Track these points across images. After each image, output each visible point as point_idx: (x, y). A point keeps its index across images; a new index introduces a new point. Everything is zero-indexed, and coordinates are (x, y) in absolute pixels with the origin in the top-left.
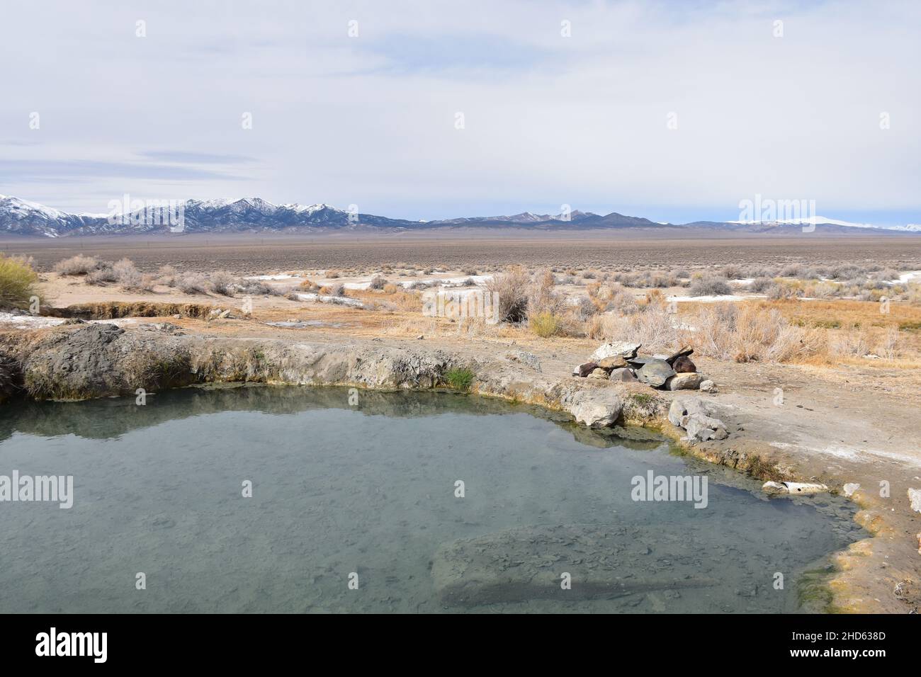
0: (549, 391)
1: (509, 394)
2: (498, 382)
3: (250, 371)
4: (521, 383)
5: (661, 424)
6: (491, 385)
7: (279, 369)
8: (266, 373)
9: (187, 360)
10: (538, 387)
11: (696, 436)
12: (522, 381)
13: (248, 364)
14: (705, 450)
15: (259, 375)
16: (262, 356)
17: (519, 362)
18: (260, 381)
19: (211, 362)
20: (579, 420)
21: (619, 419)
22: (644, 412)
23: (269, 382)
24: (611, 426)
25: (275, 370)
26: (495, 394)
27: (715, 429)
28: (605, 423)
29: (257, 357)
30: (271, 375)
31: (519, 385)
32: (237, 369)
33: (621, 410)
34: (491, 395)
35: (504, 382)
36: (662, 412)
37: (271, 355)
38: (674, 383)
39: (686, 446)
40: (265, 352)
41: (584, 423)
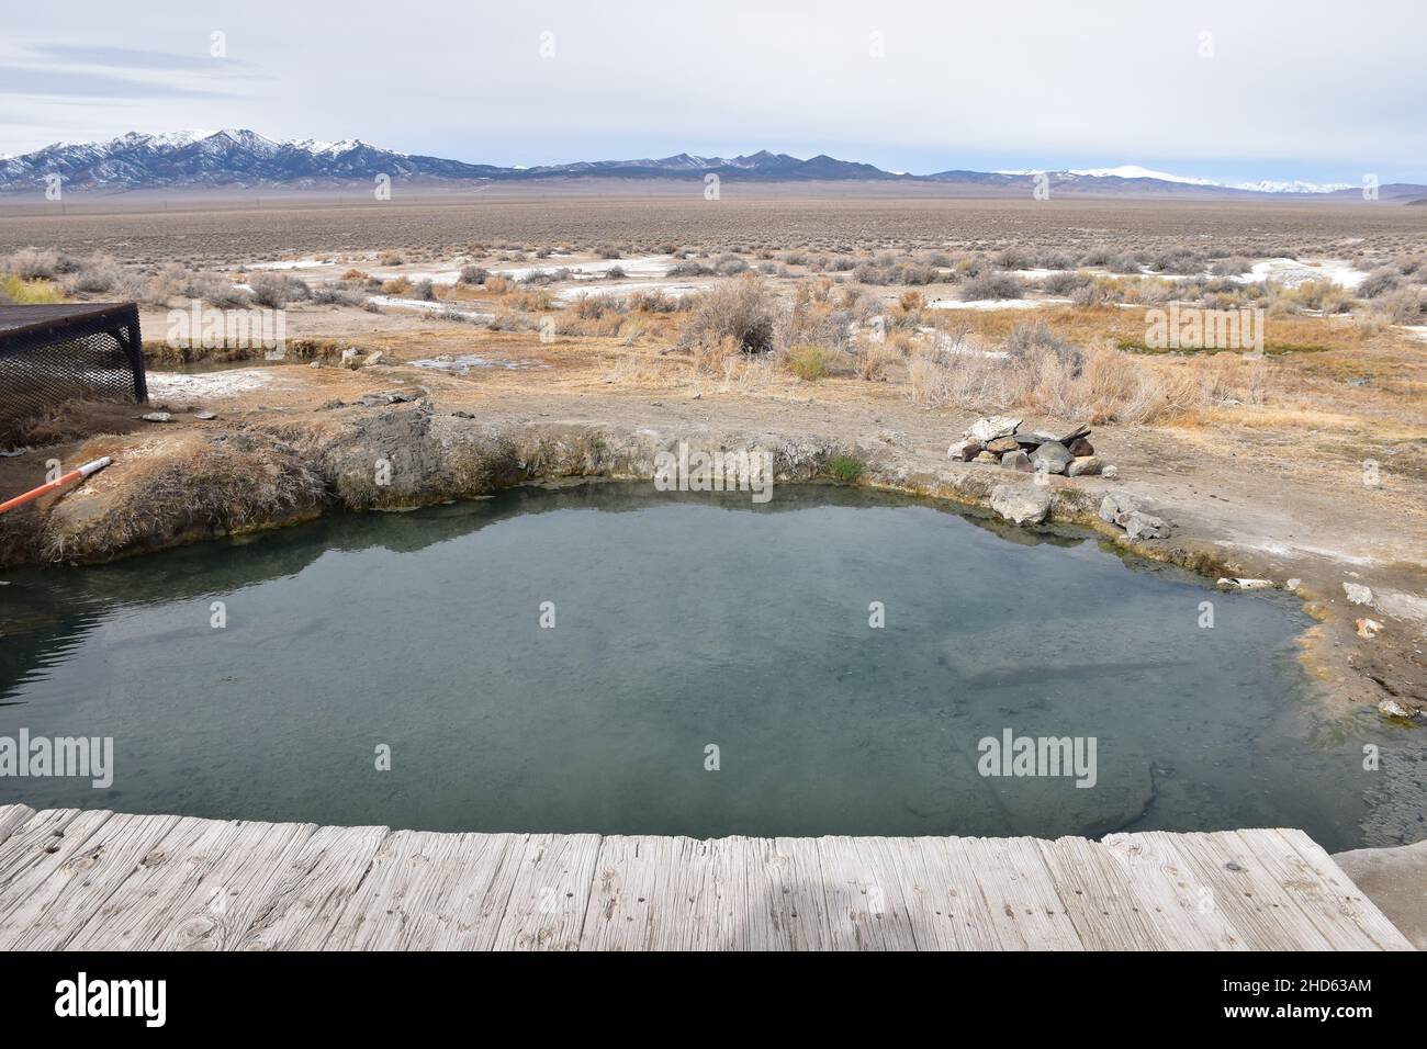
0: (958, 483)
1: (909, 486)
2: (895, 473)
3: (589, 464)
4: (922, 475)
5: (1091, 521)
6: (886, 475)
7: (628, 459)
8: (611, 465)
9: (513, 452)
10: (944, 478)
11: (1139, 534)
12: (921, 471)
13: (587, 455)
14: (1151, 549)
15: (602, 467)
16: (604, 445)
17: (894, 444)
18: (601, 475)
19: (542, 454)
20: (1006, 517)
21: (1048, 516)
22: (1071, 507)
23: (615, 476)
24: (1041, 523)
25: (623, 462)
26: (892, 486)
27: (1158, 528)
28: (1035, 520)
29: (597, 446)
30: (617, 468)
31: (921, 476)
32: (574, 461)
33: (1050, 506)
34: (887, 487)
35: (902, 473)
36: (1090, 508)
37: (616, 444)
38: (1074, 467)
39: (1128, 544)
40: (607, 441)
41: (1013, 520)
